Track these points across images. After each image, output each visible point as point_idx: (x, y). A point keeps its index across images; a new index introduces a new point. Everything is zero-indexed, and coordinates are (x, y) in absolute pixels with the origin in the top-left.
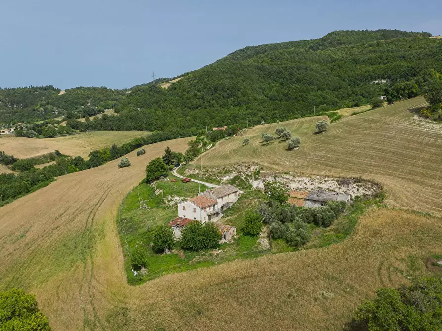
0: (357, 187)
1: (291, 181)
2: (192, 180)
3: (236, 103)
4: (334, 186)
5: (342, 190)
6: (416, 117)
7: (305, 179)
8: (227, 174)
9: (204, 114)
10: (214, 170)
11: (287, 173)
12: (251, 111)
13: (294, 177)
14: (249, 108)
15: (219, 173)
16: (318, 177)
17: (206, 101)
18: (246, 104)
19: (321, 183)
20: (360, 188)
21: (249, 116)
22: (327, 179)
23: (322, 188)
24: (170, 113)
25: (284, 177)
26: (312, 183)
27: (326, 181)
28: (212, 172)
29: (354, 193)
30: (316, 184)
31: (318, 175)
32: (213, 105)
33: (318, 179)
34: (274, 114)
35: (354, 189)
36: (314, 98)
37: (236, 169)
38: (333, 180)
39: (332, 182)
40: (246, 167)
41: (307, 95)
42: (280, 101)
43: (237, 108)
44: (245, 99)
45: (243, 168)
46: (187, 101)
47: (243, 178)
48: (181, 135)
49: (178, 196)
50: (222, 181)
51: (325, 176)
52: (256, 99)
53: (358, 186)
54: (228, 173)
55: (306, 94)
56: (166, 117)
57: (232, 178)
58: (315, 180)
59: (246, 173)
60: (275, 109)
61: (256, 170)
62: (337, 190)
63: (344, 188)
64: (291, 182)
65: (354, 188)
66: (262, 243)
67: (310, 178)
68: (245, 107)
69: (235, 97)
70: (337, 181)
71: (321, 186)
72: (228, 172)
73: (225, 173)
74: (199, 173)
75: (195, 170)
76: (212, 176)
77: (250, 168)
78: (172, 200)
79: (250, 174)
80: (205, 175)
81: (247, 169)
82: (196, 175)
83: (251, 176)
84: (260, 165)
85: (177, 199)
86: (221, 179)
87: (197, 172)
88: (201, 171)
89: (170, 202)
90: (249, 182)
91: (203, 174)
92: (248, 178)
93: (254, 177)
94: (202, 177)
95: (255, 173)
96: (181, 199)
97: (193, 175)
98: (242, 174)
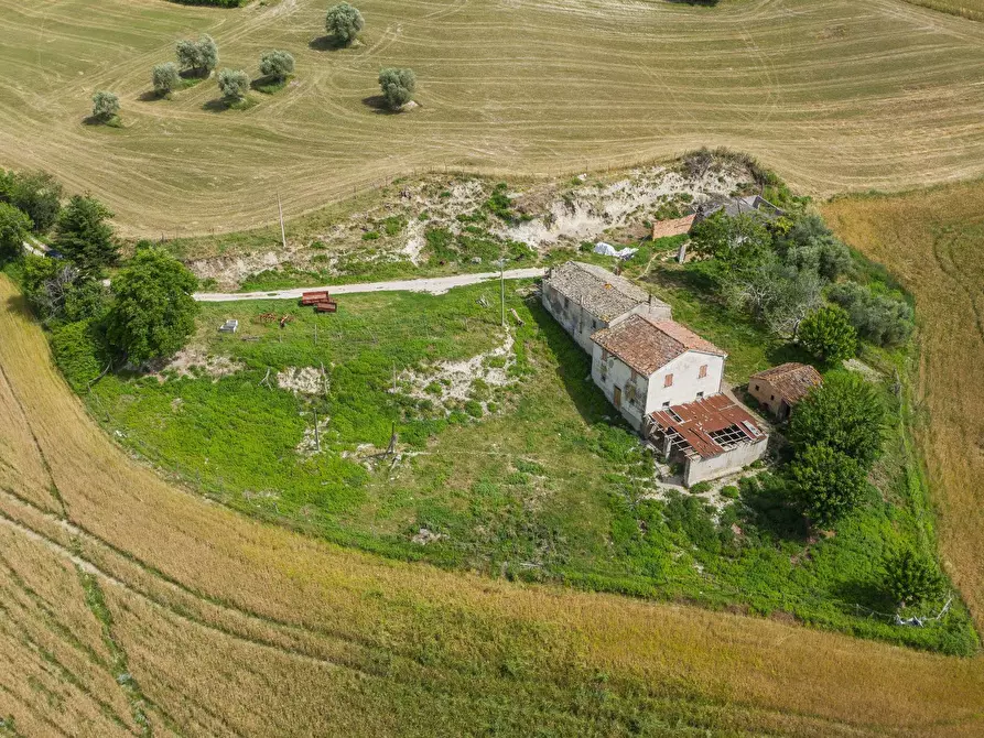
0: (714, 174)
4: (679, 186)
8: (402, 234)
10: (338, 235)
11: (577, 182)
13: (600, 186)
15: (371, 237)
16: (639, 172)
19: (654, 184)
20: (721, 174)
22: (656, 171)
23: (665, 196)
25: (582, 192)
27: (658, 176)
28: (339, 241)
31: (636, 167)
33: (642, 176)
35: (713, 180)
37: (406, 209)
38: (667, 172)
39: (670, 175)
40: (426, 193)
47: (454, 230)
49: (454, 360)
50: (415, 262)
51: (649, 165)
53: (713, 169)
54: (398, 229)
57: (422, 240)
58: (640, 180)
59: (450, 211)
61: (477, 195)
62: (688, 191)
63: (699, 184)
65: (711, 176)
70: (676, 170)
71: (658, 192)
72: (394, 227)
73: (390, 233)
74: (287, 259)
75: (254, 253)
76: (354, 255)
77: (448, 195)
78: (447, 383)
79: (468, 212)
80: (323, 259)
81: (436, 198)
82: (281, 270)
83: (477, 217)
84: (477, 176)
85: (461, 370)
86: (400, 256)
87: (271, 258)
88: (287, 250)
89: (444, 392)
90: (497, 237)
91: (308, 257)
92: (475, 225)
93: (491, 217)
94: (313, 270)
95: (486, 206)
96: (478, 365)
97: (266, 273)
98: (435, 218)
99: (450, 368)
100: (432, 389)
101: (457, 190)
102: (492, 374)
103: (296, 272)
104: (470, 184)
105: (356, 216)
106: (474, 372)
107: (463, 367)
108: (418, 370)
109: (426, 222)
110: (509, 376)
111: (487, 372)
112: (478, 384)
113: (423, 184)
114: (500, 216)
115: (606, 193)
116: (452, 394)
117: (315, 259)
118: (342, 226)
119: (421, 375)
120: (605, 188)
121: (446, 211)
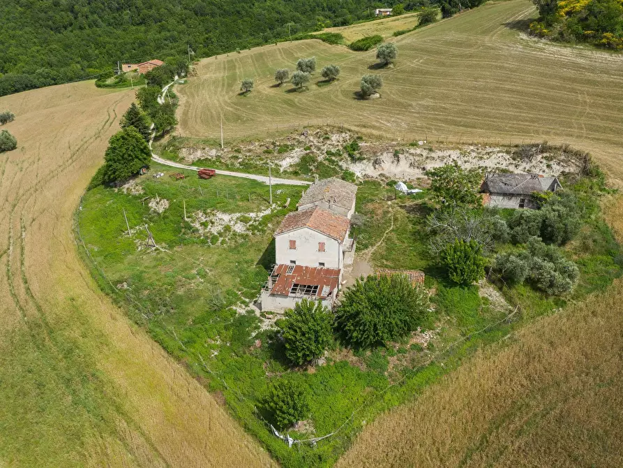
0: (545, 161)
1: (427, 158)
2: (217, 172)
3: (137, 20)
4: (505, 163)
5: (521, 168)
6: (523, 36)
7: (451, 152)
8: (286, 154)
9: (82, 40)
10: (251, 147)
11: (414, 145)
12: (168, 34)
13: (431, 150)
14: (162, 28)
15: (268, 152)
16: (472, 148)
17: (79, 15)
18: (156, 23)
19: (481, 158)
20: (552, 163)
21: (166, 42)
22: (489, 150)
23: (486, 167)
24: (13, 37)
25: (412, 151)
26: (466, 159)
27: (488, 153)
28: (250, 151)
29: (544, 171)
30: (474, 161)
31: (471, 145)
32: (95, 24)
33: (473, 151)
34: (207, 38)
35: (541, 165)
36: (263, 12)
37: (299, 142)
38: (499, 152)
39: (500, 155)
40: (317, 135)
41: (250, 8)
42: (213, 17)
43: (143, 28)
44: (153, 12)
45: (311, 139)
46: (42, 15)
47: (320, 158)
48: (54, 80)
49: (224, 212)
50: (282, 169)
51: (485, 145)
52: (172, 14)
53: (546, 158)
54: (286, 151)
55: (248, 5)
56: (6, 44)
57: (297, 160)
58: (469, 153)
59: (325, 148)
60: (207, 31)
61: (344, 141)
62: (511, 168)
63: (525, 165)
64: (428, 161)
65: (541, 162)
66: (490, 298)
67: (459, 151)
68: (155, 27)
69: (134, 9)
70: (508, 152)
71: (482, 164)
72: (284, 149)
73: (280, 152)
74: (220, 154)
75: (207, 149)
76: (252, 159)
77: (328, 138)
78: (213, 223)
79: (333, 150)
80: (237, 158)
81: (321, 139)
82: (214, 159)
83: (338, 154)
84: (349, 131)
85: (224, 219)
86: (276, 165)
87: (214, 152)
88: (223, 150)
89: (209, 227)
90: (340, 167)
91: (230, 156)
92: (333, 158)
93: (346, 155)
94: (229, 162)
95: (345, 148)
96: (234, 219)
97: (206, 159)
98: (315, 151)
99: (220, 215)
100: (204, 225)
101: (334, 137)
102: (238, 225)
103: (220, 162)
104: (343, 135)
105: (268, 140)
106: (230, 221)
107: (226, 217)
108: (205, 213)
109: (308, 151)
110: (248, 229)
111: (236, 223)
112: (227, 228)
113: (319, 130)
114: (350, 155)
115: (433, 155)
116: (212, 230)
117: (232, 157)
118: (257, 144)
119: (204, 216)
120: (434, 152)
121: (322, 148)
